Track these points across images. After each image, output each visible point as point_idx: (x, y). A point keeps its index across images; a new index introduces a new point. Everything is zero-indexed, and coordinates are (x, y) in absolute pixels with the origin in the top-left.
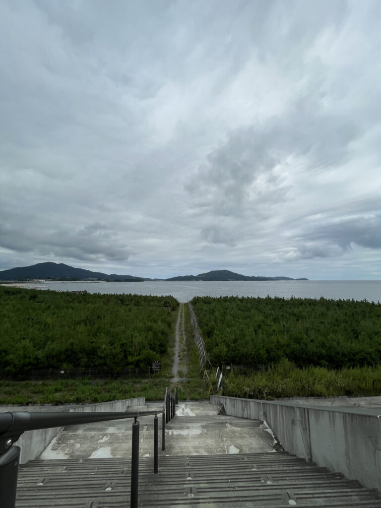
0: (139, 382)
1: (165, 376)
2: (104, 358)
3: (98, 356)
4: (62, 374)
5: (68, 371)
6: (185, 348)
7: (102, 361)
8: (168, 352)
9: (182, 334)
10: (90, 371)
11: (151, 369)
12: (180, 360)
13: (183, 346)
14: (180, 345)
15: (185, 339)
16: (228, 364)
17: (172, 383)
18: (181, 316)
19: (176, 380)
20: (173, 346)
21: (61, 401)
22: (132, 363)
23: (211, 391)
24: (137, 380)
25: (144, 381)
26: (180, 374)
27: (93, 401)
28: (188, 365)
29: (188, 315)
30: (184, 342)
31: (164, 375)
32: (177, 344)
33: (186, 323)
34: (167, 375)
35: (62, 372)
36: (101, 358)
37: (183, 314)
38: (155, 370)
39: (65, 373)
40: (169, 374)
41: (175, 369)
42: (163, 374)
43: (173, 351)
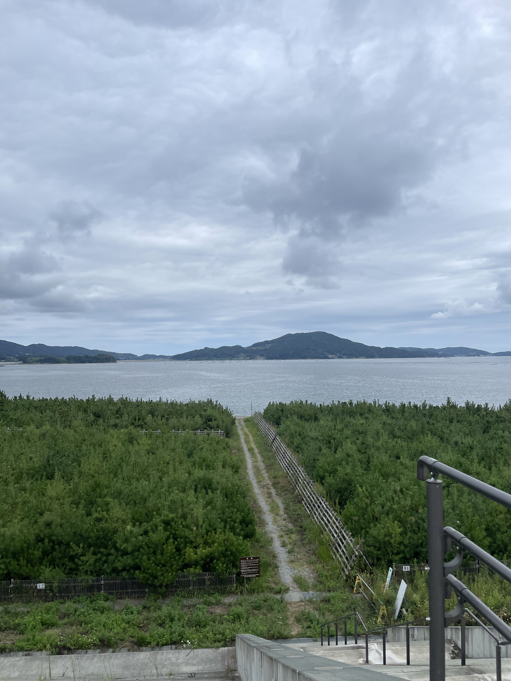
0: (218, 603)
1: (271, 590)
2: (132, 553)
3: (117, 549)
4: (40, 590)
5: (55, 584)
6: (291, 526)
7: (129, 560)
8: (257, 536)
9: (270, 494)
10: (102, 582)
11: (239, 574)
12: (289, 552)
13: (284, 522)
14: (275, 521)
15: (281, 506)
16: (405, 561)
17: (290, 604)
18: (250, 450)
19: (295, 596)
20: (263, 523)
21: (68, 645)
22: (196, 564)
23: (383, 617)
24: (212, 599)
25: (228, 600)
26: (300, 583)
27: (136, 644)
28: (311, 563)
29: (266, 448)
30: (282, 512)
31: (267, 587)
32: (268, 518)
33: (269, 467)
34: (273, 586)
35: (41, 586)
36: (125, 553)
37: (253, 446)
38: (245, 576)
39: (50, 588)
40: (276, 584)
41: (286, 574)
42: (265, 585)
43: (266, 533)
